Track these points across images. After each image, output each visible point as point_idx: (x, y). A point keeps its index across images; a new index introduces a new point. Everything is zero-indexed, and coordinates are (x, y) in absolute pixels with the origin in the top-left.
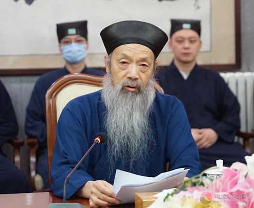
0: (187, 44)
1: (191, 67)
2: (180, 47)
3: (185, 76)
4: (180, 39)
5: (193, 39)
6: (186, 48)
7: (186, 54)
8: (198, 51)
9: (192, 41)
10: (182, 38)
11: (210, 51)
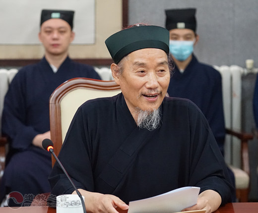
0: (55, 35)
1: (62, 60)
2: (48, 38)
3: (55, 69)
4: (48, 29)
5: (62, 30)
6: (54, 39)
7: (54, 45)
8: (69, 44)
9: (61, 31)
10: (50, 28)
11: (94, 44)
